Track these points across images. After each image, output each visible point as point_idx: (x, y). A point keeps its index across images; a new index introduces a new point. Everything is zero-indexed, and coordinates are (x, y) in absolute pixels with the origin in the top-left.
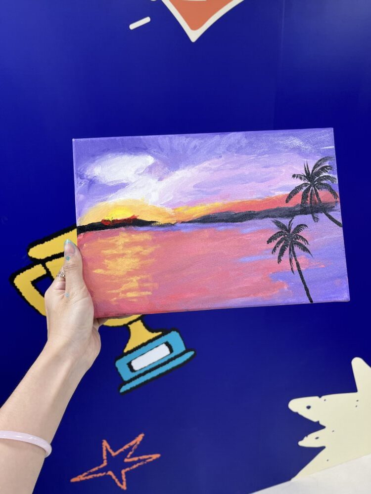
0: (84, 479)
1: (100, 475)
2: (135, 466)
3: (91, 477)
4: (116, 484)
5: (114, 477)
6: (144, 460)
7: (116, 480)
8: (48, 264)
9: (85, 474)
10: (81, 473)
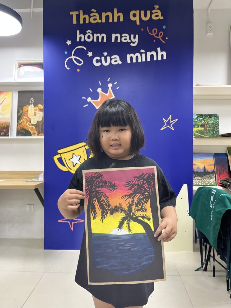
0: (61, 221)
1: (66, 222)
2: (76, 222)
3: (63, 221)
4: (70, 227)
5: (70, 224)
6: (79, 221)
7: (70, 226)
8: (61, 155)
9: (62, 220)
10: (61, 219)
